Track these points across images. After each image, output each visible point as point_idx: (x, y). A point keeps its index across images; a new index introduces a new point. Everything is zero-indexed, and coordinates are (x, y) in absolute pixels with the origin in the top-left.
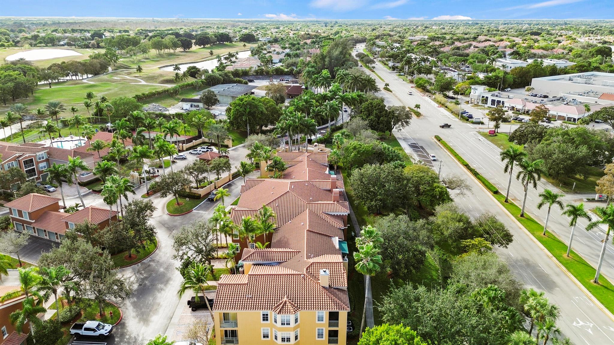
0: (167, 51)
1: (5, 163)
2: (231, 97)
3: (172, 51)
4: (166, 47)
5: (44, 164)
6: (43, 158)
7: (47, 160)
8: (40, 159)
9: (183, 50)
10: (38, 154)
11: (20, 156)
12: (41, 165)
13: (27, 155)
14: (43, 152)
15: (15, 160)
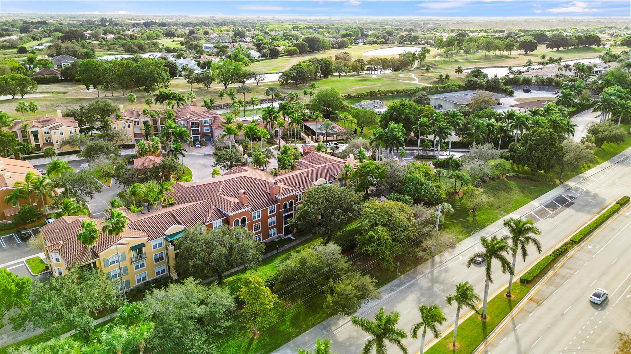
0: (498, 53)
1: (179, 121)
2: (453, 104)
3: (505, 53)
4: (497, 48)
5: (208, 128)
6: (208, 123)
7: (210, 126)
8: (205, 123)
9: (524, 53)
10: (204, 120)
11: (190, 118)
12: (205, 128)
13: (194, 119)
14: (208, 119)
15: (186, 121)
